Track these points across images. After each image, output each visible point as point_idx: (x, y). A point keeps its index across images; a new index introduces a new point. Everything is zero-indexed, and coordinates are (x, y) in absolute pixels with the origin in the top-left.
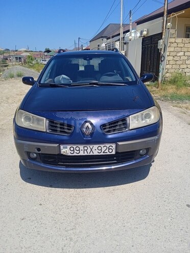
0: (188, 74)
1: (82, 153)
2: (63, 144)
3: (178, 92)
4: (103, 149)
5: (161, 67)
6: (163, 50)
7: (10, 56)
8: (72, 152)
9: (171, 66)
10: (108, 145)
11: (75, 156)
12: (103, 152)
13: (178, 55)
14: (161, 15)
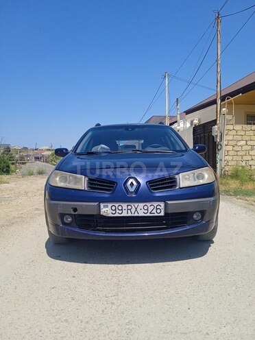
0: (253, 167)
1: (125, 214)
2: (104, 202)
3: (243, 188)
4: (151, 209)
5: (218, 157)
6: (219, 137)
7: (28, 156)
8: (114, 212)
9: (231, 158)
10: (155, 204)
11: (117, 217)
12: (150, 213)
13: (239, 144)
14: (214, 102)
